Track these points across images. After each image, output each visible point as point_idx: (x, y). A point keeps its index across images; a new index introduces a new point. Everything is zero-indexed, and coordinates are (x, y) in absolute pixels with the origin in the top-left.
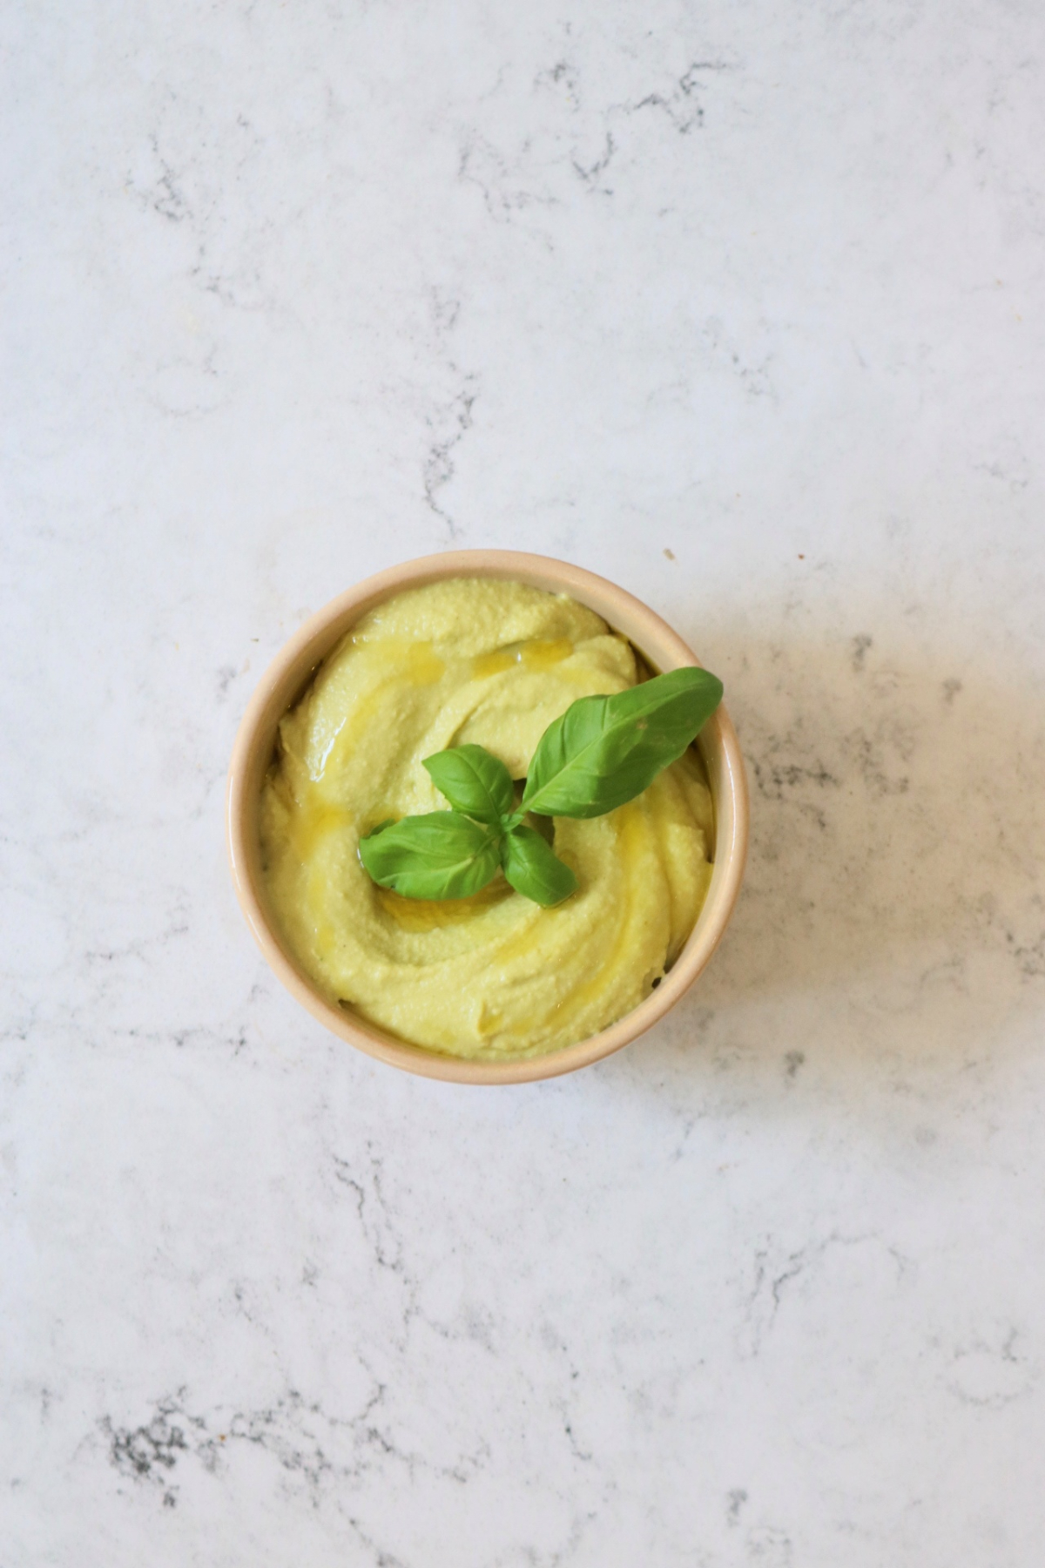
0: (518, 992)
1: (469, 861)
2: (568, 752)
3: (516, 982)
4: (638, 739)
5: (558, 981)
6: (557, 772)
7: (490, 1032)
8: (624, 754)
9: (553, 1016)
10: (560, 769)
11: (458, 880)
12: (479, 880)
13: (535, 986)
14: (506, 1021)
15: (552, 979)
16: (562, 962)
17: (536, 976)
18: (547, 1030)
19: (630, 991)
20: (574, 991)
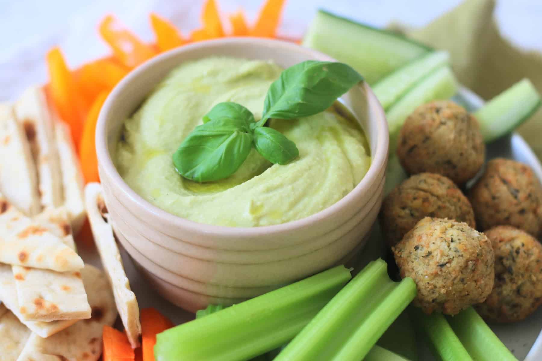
0: (271, 194)
1: (234, 135)
2: (286, 86)
3: (269, 190)
4: (323, 75)
5: (293, 189)
6: (281, 97)
7: (259, 213)
8: (316, 81)
9: (293, 204)
10: (282, 95)
11: (229, 149)
12: (242, 148)
13: (280, 191)
14: (266, 209)
15: (290, 187)
16: (295, 180)
17: (281, 186)
18: (291, 213)
19: (336, 197)
20: (304, 195)
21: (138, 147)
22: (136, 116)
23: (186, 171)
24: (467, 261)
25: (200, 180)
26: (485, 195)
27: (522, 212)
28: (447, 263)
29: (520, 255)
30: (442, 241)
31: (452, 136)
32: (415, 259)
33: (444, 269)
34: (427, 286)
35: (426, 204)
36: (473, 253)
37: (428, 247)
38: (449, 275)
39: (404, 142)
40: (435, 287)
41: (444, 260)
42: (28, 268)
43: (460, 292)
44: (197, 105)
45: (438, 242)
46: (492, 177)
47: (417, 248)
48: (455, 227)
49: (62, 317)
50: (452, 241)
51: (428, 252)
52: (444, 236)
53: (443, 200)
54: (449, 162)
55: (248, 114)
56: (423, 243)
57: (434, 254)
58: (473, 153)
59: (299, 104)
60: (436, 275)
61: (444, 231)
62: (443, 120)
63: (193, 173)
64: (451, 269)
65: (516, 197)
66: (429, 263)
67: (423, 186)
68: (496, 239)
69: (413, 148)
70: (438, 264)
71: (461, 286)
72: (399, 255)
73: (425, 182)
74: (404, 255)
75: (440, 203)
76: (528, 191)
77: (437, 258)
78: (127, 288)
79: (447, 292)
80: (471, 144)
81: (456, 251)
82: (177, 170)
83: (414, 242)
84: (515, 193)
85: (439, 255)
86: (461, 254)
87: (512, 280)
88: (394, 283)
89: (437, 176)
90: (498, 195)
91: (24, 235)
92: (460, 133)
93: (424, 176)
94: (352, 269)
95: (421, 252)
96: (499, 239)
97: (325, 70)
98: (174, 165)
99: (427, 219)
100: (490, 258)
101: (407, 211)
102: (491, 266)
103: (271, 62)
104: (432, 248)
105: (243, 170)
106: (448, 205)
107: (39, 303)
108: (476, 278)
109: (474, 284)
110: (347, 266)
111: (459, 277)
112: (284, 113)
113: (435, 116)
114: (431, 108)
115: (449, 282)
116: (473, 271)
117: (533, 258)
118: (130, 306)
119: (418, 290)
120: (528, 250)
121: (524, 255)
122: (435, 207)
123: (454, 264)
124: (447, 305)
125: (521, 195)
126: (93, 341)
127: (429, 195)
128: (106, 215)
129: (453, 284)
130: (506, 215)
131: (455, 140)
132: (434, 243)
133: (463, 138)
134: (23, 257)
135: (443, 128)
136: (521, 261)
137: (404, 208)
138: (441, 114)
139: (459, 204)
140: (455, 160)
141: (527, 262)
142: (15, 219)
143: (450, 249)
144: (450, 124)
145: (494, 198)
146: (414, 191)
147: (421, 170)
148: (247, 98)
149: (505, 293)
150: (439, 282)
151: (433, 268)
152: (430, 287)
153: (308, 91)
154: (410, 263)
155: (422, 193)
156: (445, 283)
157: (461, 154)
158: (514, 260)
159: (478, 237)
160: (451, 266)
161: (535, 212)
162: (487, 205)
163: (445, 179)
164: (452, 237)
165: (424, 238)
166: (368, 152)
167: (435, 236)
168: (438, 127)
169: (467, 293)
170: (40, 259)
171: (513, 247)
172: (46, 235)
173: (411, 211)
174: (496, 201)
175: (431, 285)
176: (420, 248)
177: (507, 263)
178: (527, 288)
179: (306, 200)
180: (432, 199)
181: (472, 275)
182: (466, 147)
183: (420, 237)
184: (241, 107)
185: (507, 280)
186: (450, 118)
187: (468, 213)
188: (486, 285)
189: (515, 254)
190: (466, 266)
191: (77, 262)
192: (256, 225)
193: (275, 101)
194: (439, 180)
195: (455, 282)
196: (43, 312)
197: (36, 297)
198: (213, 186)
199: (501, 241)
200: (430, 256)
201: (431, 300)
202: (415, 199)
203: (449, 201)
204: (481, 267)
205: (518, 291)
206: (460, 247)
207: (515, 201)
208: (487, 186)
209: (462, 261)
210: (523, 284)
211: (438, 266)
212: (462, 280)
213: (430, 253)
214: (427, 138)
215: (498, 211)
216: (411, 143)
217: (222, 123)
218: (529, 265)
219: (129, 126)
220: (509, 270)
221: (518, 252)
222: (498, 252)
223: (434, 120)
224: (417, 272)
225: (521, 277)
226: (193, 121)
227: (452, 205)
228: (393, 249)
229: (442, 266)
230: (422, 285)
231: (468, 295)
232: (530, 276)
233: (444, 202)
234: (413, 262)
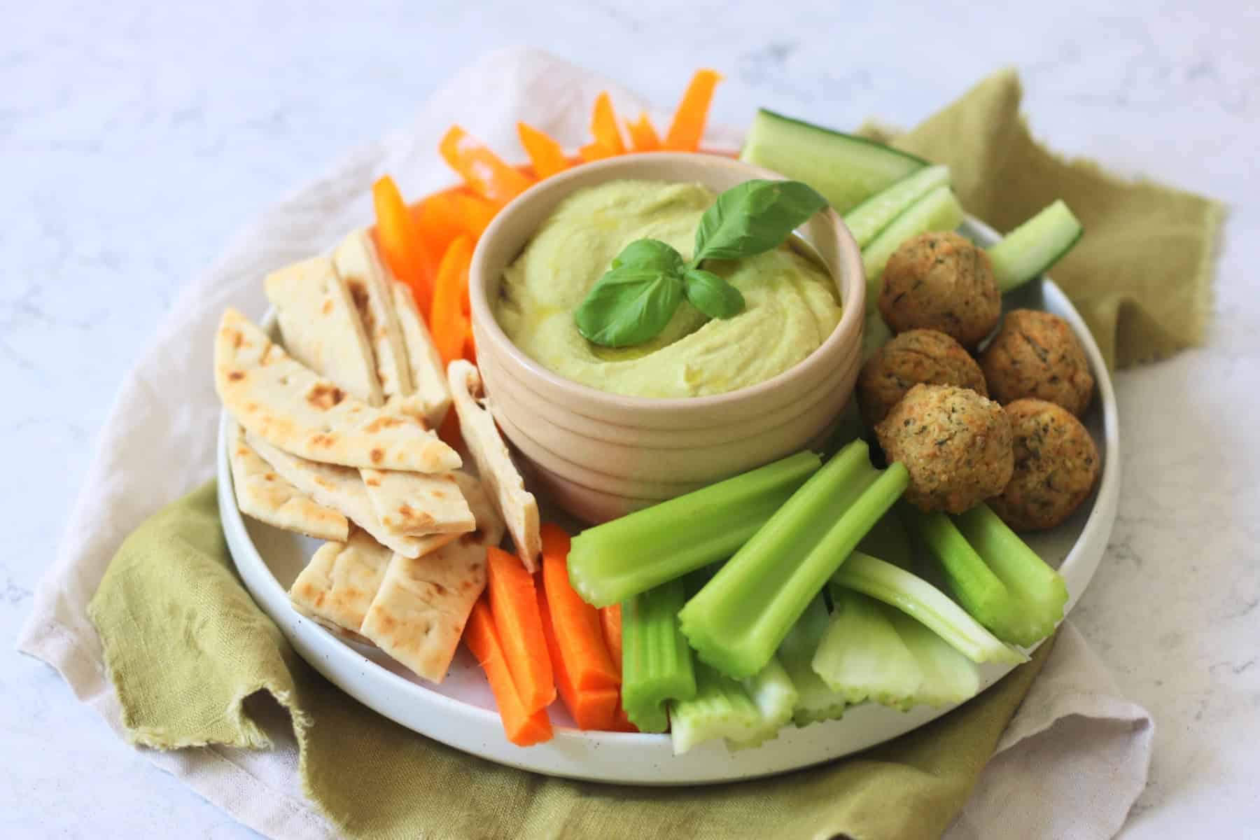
0: (712, 356)
1: (658, 281)
2: (724, 215)
3: (708, 351)
4: (774, 199)
5: (741, 349)
6: (718, 229)
7: (698, 380)
8: (765, 207)
9: (741, 369)
10: (720, 225)
11: (653, 300)
12: (669, 298)
13: (724, 352)
14: (705, 375)
15: (736, 346)
16: (741, 337)
17: (725, 345)
18: (739, 380)
19: (797, 358)
20: (755, 356)
21: (525, 304)
22: (518, 264)
23: (595, 332)
24: (974, 436)
25: (614, 344)
26: (1002, 358)
27: (1054, 379)
28: (947, 440)
29: (1049, 434)
30: (940, 412)
31: (953, 279)
32: (906, 437)
33: (944, 448)
34: (922, 471)
35: (919, 370)
36: (982, 425)
37: (922, 419)
38: (950, 456)
39: (888, 289)
40: (933, 473)
41: (945, 435)
42: (384, 471)
43: (967, 479)
44: (601, 247)
45: (935, 413)
46: (1011, 334)
47: (907, 423)
48: (958, 394)
49: (438, 530)
50: (953, 411)
51: (921, 427)
52: (942, 405)
53: (942, 363)
54: (950, 315)
55: (675, 254)
56: (914, 415)
57: (931, 428)
58: (983, 300)
59: (743, 238)
60: (933, 457)
61: (943, 399)
62: (940, 258)
63: (604, 335)
64: (952, 448)
65: (1044, 360)
66: (923, 441)
67: (916, 346)
68: (1017, 413)
69: (900, 297)
70: (936, 442)
71: (966, 471)
72: (884, 435)
73: (917, 340)
74: (891, 434)
75: (938, 368)
76: (1061, 352)
77: (935, 434)
78: (522, 488)
79: (949, 480)
80: (980, 290)
81: (959, 424)
82: (582, 332)
83: (904, 415)
84: (1043, 355)
85: (937, 430)
86: (965, 427)
87: (1038, 468)
88: (877, 471)
89: (933, 332)
90: (1019, 358)
91: (374, 428)
92: (963, 273)
93: (915, 334)
94: (822, 455)
95: (914, 428)
96: (1019, 414)
97: (777, 191)
98: (577, 325)
99: (921, 385)
100: (1005, 432)
101: (894, 380)
102: (1007, 445)
103: (699, 185)
104: (927, 420)
105: (671, 329)
106: (948, 369)
107: (406, 511)
108: (986, 459)
109: (985, 468)
110: (816, 452)
111: (964, 459)
112: (724, 251)
113: (929, 251)
114: (924, 242)
115: (951, 466)
116: (983, 450)
117: (1067, 436)
118: (528, 512)
119: (910, 479)
120: (1060, 426)
121: (1055, 434)
122: (932, 373)
123: (957, 440)
124: (951, 498)
125: (1052, 357)
126: (475, 567)
127: (922, 357)
128: (482, 401)
129: (957, 468)
130: (1031, 384)
131: (957, 283)
132: (929, 415)
133: (969, 280)
134: (377, 455)
135: (941, 267)
136: (1049, 440)
137: (890, 376)
138: (936, 250)
139: (965, 369)
140: (958, 312)
141: (1058, 442)
142: (356, 410)
143: (951, 421)
144: (950, 262)
145: (1014, 362)
146: (902, 353)
147: (912, 326)
148: (670, 234)
149: (1030, 485)
150: (939, 466)
151: (929, 448)
152: (926, 473)
153: (754, 221)
154: (899, 444)
155: (914, 355)
156: (946, 466)
157: (967, 303)
158: (1040, 441)
159: (989, 407)
160: (953, 444)
161: (1071, 380)
162: (1005, 373)
163: (945, 337)
164: (954, 406)
165: (917, 409)
166: (838, 302)
167: (930, 406)
168: (934, 266)
169: (975, 480)
170: (401, 457)
171: (1038, 424)
172: (404, 427)
173: (899, 379)
174: (1018, 366)
175: (928, 470)
176: (912, 421)
177: (1031, 444)
178: (1060, 478)
179: (757, 364)
180: (927, 362)
181: (981, 456)
182: (973, 293)
183: (911, 408)
184: (664, 246)
185: (1033, 468)
186: (949, 254)
187: (978, 381)
188: (1001, 470)
189: (1042, 433)
190: (974, 443)
191: (452, 458)
192: (695, 396)
193: (710, 235)
194: (936, 337)
195: (960, 464)
196: (412, 523)
197: (399, 506)
198: (630, 352)
199: (1022, 416)
200: (925, 432)
201: (929, 491)
202: (904, 362)
203: (950, 365)
204: (993, 445)
205: (1048, 484)
206: (964, 418)
207: (1043, 365)
208: (1004, 347)
209: (967, 436)
210: (1054, 473)
211: (936, 444)
212: (969, 462)
213: (924, 428)
214: (919, 283)
215: (1020, 380)
216: (898, 291)
217: (641, 266)
218: (1061, 446)
219: (510, 277)
220: (1034, 455)
221: (1045, 430)
222: (1019, 432)
223: (927, 258)
224: (909, 455)
225: (1050, 463)
226: (598, 267)
227: (955, 370)
228: (876, 428)
229: (941, 443)
230: (914, 470)
231: (978, 482)
232: (1064, 462)
233: (944, 366)
234: (902, 442)
